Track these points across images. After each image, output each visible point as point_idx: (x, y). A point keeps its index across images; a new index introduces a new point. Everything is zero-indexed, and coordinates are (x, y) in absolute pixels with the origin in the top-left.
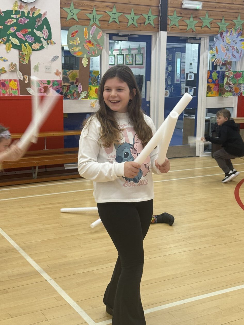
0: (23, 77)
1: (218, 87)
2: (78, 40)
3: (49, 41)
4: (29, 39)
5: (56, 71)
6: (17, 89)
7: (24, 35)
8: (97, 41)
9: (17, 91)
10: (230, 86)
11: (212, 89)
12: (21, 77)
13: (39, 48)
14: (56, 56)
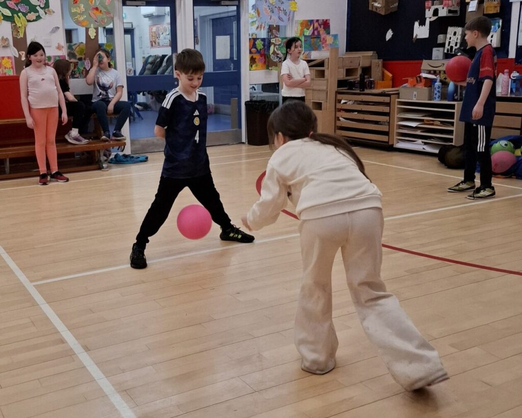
0: (19, 54)
1: (265, 58)
2: (82, 7)
3: (46, 10)
4: (23, 8)
5: (57, 45)
6: (12, 68)
7: (17, 4)
8: (105, 8)
9: (12, 70)
10: (279, 56)
11: (256, 60)
12: (16, 54)
13: (35, 18)
14: (56, 27)
